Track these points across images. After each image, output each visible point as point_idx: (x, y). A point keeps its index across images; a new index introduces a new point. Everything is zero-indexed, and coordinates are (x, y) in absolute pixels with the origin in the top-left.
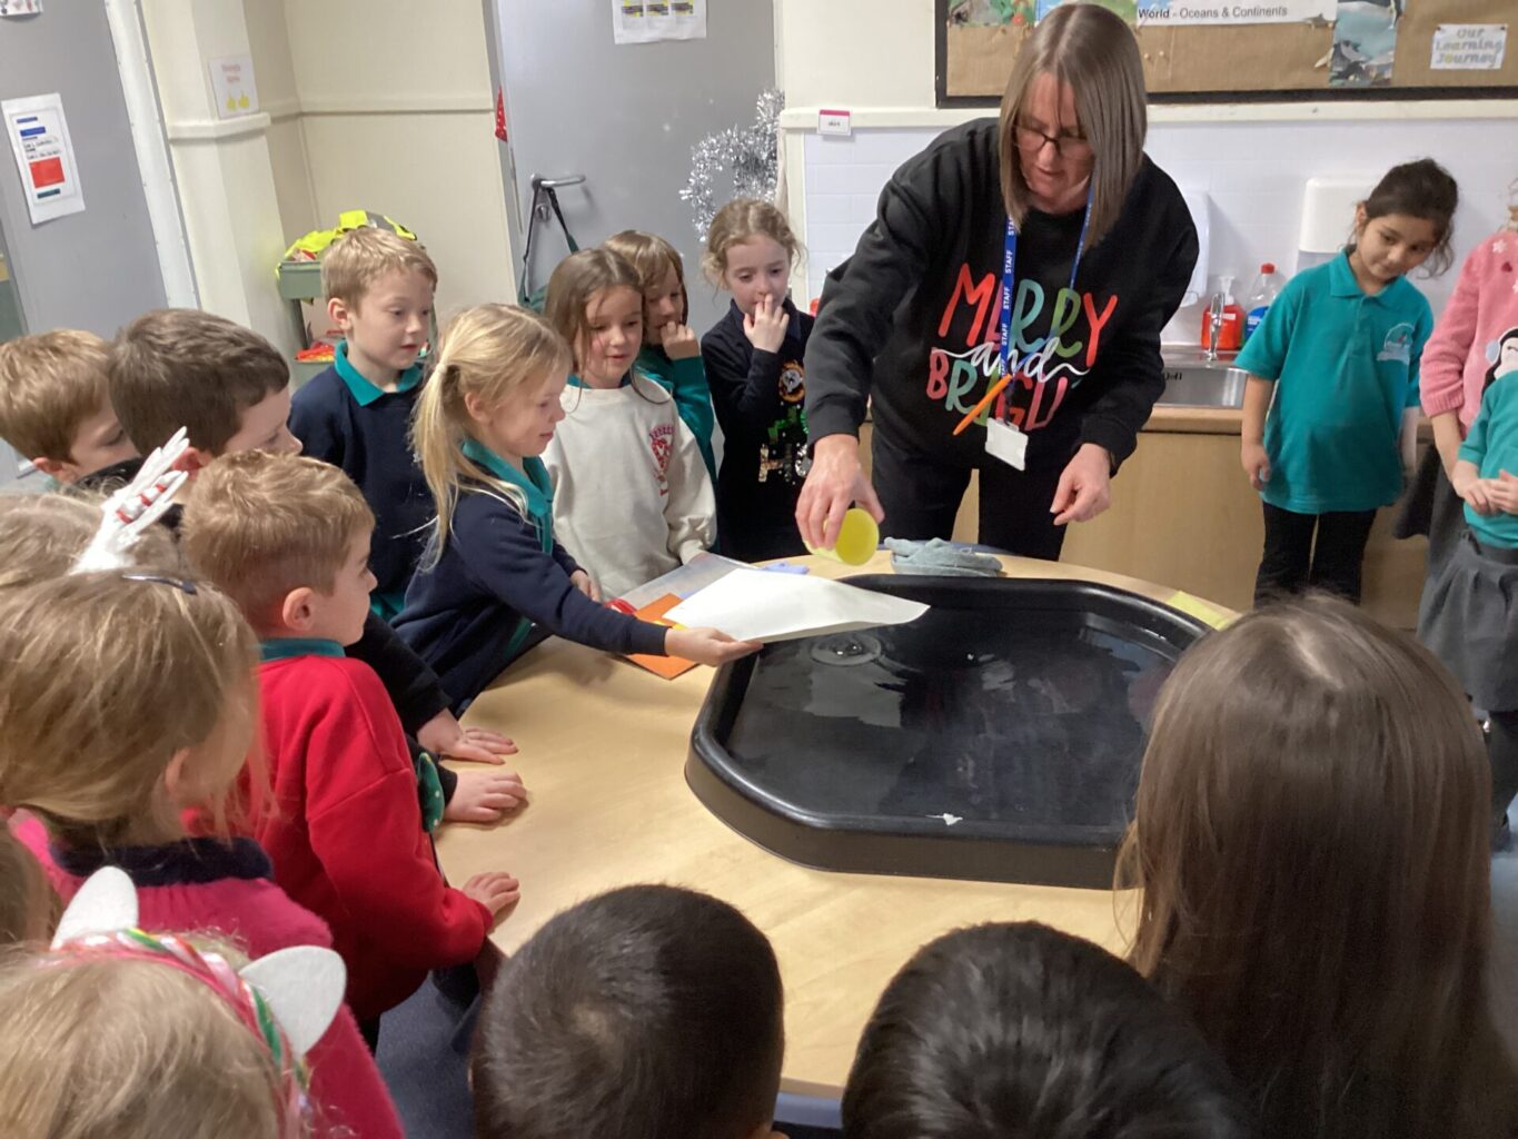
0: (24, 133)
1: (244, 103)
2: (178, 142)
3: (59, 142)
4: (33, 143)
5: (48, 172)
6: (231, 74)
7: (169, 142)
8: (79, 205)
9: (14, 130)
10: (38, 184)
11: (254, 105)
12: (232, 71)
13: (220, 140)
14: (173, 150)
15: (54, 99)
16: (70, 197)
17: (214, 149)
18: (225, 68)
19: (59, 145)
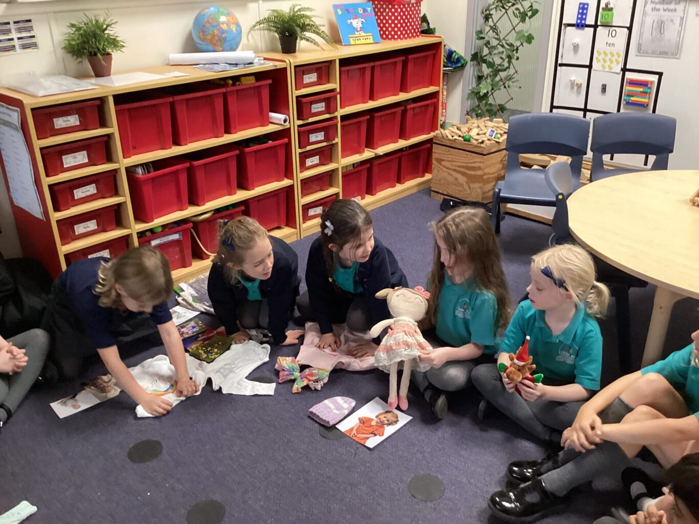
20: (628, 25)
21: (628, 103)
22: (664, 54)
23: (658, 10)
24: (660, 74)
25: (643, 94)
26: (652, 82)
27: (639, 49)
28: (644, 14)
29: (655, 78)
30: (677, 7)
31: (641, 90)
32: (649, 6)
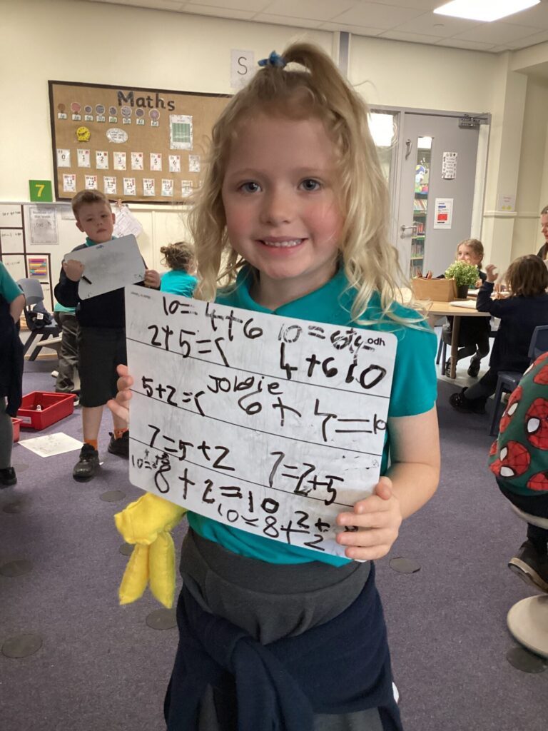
0: (439, 207)
1: (509, 208)
2: (486, 217)
3: (449, 210)
4: (441, 209)
5: (443, 217)
6: (507, 200)
7: (483, 216)
8: (449, 227)
9: (437, 205)
10: (439, 219)
11: (513, 208)
12: (507, 199)
13: (496, 217)
14: (484, 219)
15: (452, 200)
16: (447, 225)
17: (493, 219)
18: (505, 198)
19: (449, 211)
20: (21, 226)
21: (34, 274)
22: (48, 242)
23: (39, 217)
24: (49, 255)
25: (42, 267)
26: (46, 260)
27: (32, 241)
28: (31, 219)
29: (46, 257)
30: (50, 215)
31: (40, 265)
32: (33, 215)
